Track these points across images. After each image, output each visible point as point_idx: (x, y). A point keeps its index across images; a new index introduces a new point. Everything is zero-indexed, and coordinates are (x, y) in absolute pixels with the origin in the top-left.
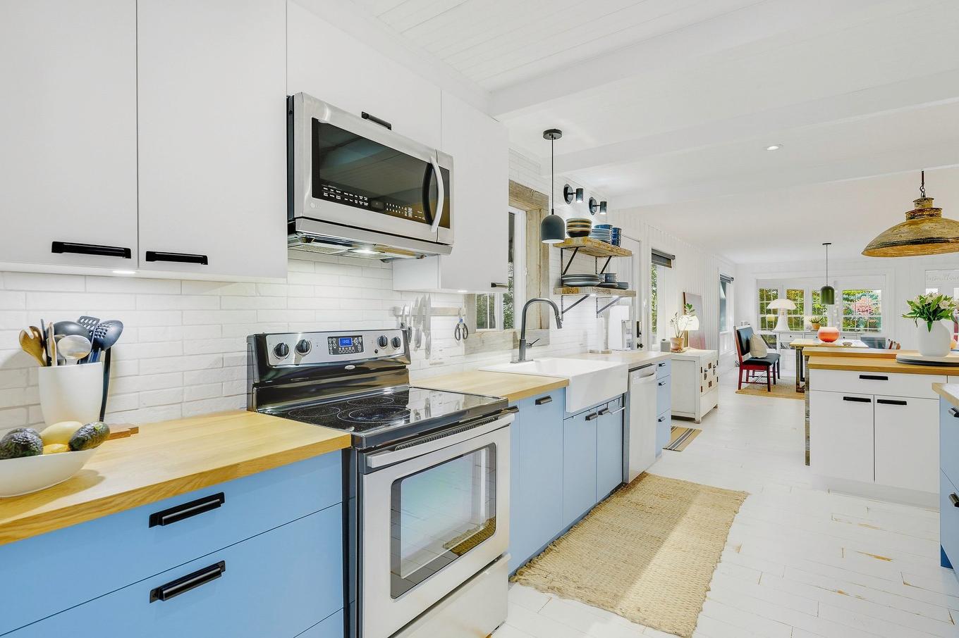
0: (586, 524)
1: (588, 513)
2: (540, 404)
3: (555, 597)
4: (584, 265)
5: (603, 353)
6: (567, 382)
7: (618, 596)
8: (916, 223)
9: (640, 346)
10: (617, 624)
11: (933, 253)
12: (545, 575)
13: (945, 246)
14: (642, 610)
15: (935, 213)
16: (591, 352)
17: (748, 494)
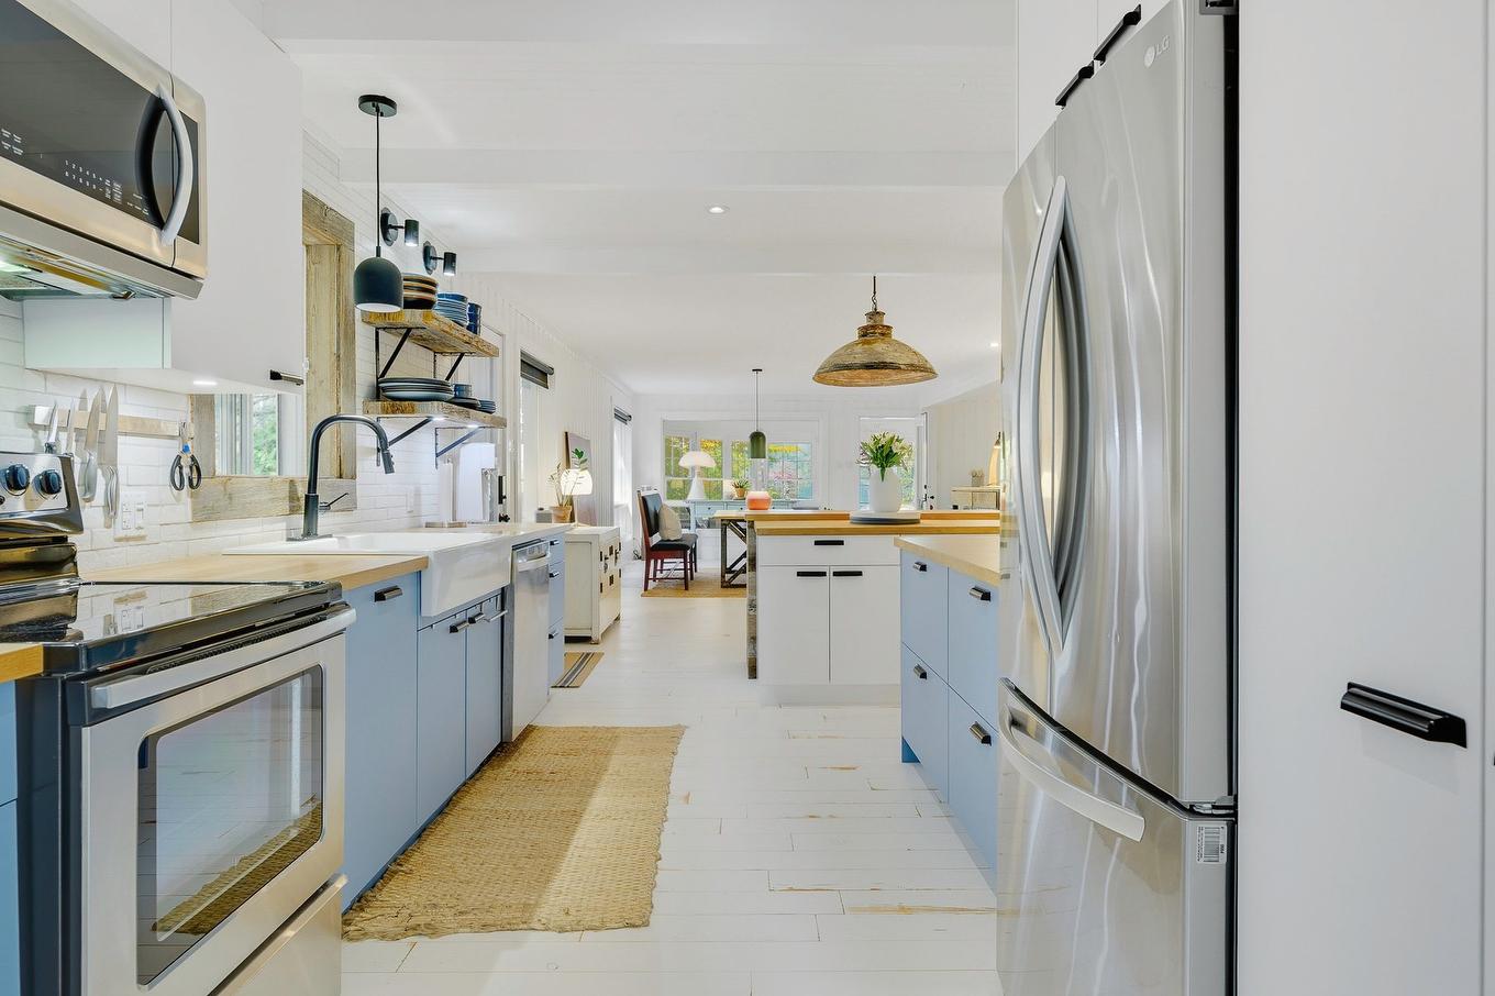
0: (449, 820)
1: (449, 802)
2: (384, 599)
3: (422, 941)
4: (415, 363)
5: (451, 526)
6: (425, 562)
7: (529, 905)
8: (868, 343)
9: (504, 519)
10: (537, 943)
11: (882, 384)
12: (394, 912)
13: (894, 375)
14: (572, 912)
15: (886, 331)
16: (428, 525)
17: (686, 727)
